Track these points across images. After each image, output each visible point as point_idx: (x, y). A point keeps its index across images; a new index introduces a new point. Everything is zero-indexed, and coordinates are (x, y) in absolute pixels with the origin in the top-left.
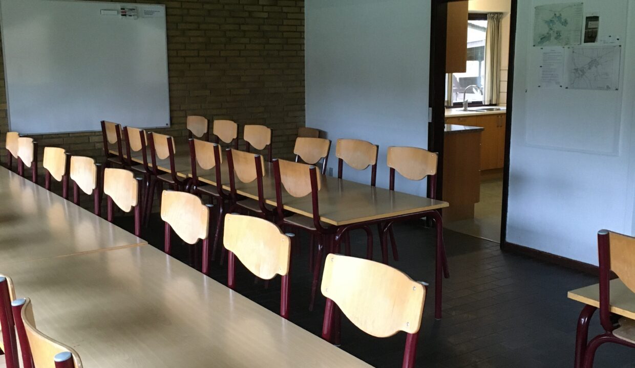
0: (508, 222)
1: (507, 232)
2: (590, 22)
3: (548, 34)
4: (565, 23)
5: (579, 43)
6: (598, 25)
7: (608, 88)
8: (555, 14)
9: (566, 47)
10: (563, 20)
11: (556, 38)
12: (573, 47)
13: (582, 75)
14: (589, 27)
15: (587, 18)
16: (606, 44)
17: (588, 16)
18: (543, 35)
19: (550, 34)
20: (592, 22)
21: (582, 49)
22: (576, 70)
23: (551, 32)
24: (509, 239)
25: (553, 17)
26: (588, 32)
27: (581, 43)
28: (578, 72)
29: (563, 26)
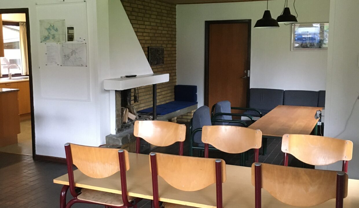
0: (36, 143)
1: (36, 149)
2: (69, 30)
3: (48, 35)
4: (57, 30)
5: (65, 41)
6: (74, 32)
7: (82, 65)
8: (51, 25)
9: (59, 43)
10: (55, 29)
11: (53, 38)
12: (62, 44)
13: (68, 59)
14: (69, 33)
15: (68, 28)
16: (78, 42)
17: (68, 27)
18: (45, 36)
19: (49, 36)
20: (71, 30)
21: (67, 45)
22: (65, 56)
23: (50, 35)
24: (37, 153)
25: (50, 27)
26: (69, 35)
27: (66, 42)
28: (66, 57)
29: (56, 32)
